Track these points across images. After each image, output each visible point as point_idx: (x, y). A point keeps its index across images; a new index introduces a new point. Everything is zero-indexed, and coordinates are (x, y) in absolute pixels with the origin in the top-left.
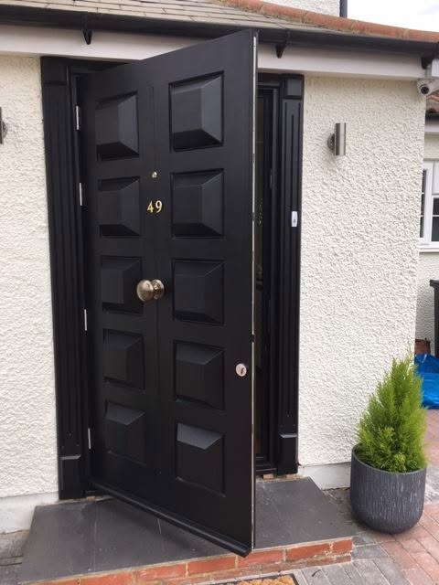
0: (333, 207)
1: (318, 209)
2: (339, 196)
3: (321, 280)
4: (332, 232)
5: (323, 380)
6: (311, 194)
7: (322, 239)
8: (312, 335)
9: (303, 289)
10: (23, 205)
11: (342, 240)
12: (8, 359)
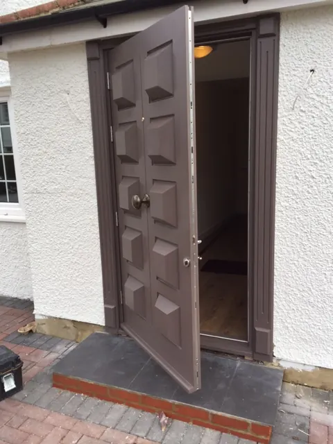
0: (311, 132)
1: (295, 136)
2: (317, 122)
3: (298, 200)
4: (309, 156)
5: (299, 290)
6: (287, 122)
7: (299, 163)
8: (289, 249)
9: (277, 207)
10: (81, 143)
11: (320, 164)
12: (79, 239)
